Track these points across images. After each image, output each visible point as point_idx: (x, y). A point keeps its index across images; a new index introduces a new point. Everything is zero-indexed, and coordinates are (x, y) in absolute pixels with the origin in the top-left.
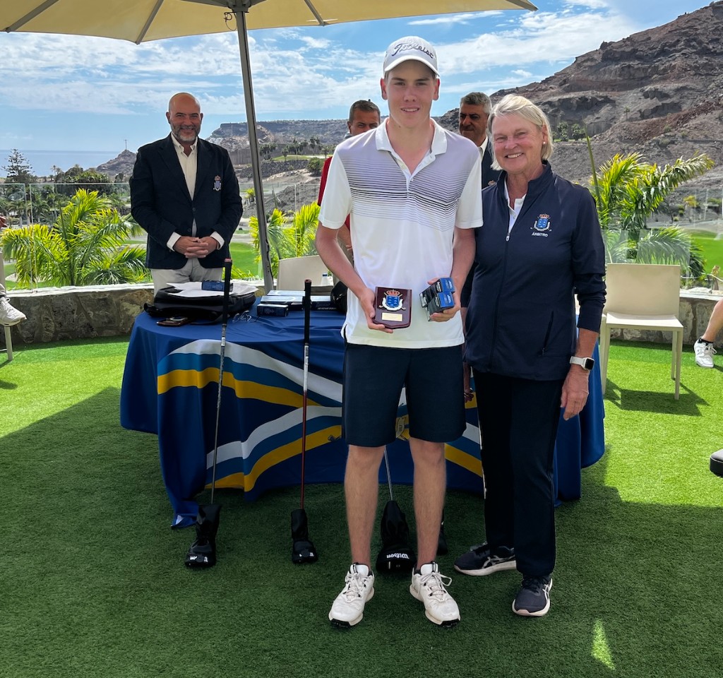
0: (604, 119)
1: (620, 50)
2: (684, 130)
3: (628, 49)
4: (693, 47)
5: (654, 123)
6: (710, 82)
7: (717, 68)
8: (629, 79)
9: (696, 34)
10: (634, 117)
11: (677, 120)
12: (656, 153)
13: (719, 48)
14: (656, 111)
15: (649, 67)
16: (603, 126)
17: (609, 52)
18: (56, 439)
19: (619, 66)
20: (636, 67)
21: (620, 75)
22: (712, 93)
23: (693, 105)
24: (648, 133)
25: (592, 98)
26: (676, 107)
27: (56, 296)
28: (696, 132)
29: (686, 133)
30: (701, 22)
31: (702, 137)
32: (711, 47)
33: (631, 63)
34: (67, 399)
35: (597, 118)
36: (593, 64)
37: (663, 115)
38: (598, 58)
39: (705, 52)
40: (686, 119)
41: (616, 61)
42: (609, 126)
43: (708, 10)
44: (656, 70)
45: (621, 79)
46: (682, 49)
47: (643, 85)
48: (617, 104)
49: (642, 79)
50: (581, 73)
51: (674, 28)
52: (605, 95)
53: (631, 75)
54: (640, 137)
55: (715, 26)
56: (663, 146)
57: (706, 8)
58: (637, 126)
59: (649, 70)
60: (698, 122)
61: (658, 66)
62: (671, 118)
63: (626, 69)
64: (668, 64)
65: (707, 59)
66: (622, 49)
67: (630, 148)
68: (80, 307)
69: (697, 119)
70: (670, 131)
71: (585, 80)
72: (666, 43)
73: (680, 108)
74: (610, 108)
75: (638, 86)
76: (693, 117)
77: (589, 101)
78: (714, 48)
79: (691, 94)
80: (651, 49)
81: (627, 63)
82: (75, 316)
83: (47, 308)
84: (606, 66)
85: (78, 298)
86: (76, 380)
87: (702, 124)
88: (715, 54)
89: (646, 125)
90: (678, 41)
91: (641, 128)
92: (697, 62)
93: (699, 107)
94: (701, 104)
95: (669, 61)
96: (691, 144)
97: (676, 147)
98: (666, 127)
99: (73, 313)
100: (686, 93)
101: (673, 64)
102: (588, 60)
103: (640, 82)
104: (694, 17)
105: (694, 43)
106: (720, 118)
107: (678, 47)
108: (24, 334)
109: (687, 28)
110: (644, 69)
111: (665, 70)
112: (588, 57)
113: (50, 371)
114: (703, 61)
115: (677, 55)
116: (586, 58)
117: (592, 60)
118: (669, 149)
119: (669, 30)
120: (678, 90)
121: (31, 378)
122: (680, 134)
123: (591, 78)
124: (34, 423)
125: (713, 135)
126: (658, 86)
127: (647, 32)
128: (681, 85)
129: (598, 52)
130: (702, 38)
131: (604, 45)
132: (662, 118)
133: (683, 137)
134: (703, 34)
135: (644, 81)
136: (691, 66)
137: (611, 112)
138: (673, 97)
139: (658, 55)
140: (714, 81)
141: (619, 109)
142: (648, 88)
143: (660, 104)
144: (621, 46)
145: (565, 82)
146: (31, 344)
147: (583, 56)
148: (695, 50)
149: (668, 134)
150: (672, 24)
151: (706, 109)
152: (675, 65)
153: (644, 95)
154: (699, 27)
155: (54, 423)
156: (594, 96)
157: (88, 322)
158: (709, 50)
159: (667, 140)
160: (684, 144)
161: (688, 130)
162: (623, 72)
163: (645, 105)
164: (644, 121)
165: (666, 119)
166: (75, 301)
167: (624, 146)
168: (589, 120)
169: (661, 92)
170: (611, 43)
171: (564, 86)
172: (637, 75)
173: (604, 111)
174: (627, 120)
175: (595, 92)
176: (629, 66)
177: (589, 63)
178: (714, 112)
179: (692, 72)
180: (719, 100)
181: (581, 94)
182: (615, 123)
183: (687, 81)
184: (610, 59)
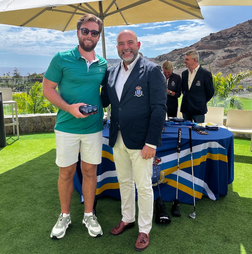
0: (210, 59)
1: (216, 36)
2: (238, 63)
3: (219, 36)
4: (242, 35)
5: (228, 61)
6: (248, 47)
7: (250, 42)
8: (220, 46)
9: (243, 31)
10: (221, 58)
11: (236, 60)
12: (228, 71)
13: (251, 35)
14: (228, 57)
15: (226, 42)
16: (210, 61)
17: (212, 37)
18: (36, 168)
19: (216, 41)
20: (222, 42)
21: (216, 44)
22: (248, 50)
23: (241, 55)
24: (226, 64)
25: (207, 52)
26: (235, 55)
27: (34, 117)
28: (242, 64)
29: (239, 64)
30: (245, 26)
31: (244, 66)
32: (248, 35)
33: (220, 40)
34: (39, 153)
35: (208, 59)
36: (207, 40)
37: (231, 58)
38: (209, 38)
39: (246, 37)
40: (239, 59)
41: (215, 39)
42: (212, 62)
43: (247, 22)
44: (229, 43)
45: (217, 46)
46: (238, 36)
47: (224, 48)
48: (215, 54)
49: (224, 46)
50: (203, 44)
51: (235, 28)
52: (211, 51)
53: (220, 45)
54: (223, 65)
55: (250, 28)
56: (231, 68)
57: (246, 22)
58: (222, 62)
59: (226, 43)
60: (243, 60)
61: (229, 41)
62: (234, 59)
63: (218, 42)
64: (233, 41)
65: (246, 39)
66: (217, 36)
67: (219, 69)
68: (42, 121)
69: (243, 59)
70: (233, 63)
71: (205, 46)
72: (232, 34)
73: (237, 55)
74: (212, 55)
75: (222, 48)
76: (241, 59)
77: (205, 53)
78: (249, 35)
79: (241, 51)
80: (227, 36)
81: (219, 40)
82: (40, 124)
83: (31, 121)
84: (212, 41)
85: (41, 118)
86: (41, 146)
87: (244, 61)
88: (249, 37)
89: (225, 61)
90: (237, 33)
91: (223, 62)
92: (243, 40)
93: (244, 55)
94: (244, 54)
95: (233, 40)
96: (240, 68)
97: (235, 69)
98: (232, 62)
99: (39, 123)
100: (239, 50)
101: (235, 40)
102: (205, 39)
103: (223, 47)
104: (242, 25)
105: (242, 34)
106: (251, 59)
107: (237, 35)
108: (23, 130)
109: (240, 28)
110: (225, 42)
111: (232, 43)
112: (206, 38)
113: (32, 143)
114: (245, 40)
115: (236, 37)
116: (205, 38)
117: (207, 39)
118: (233, 69)
119: (233, 29)
120: (236, 50)
121: (26, 145)
122: (237, 65)
123: (206, 45)
124: (28, 162)
125: (248, 65)
126: (229, 48)
127: (226, 30)
128: (237, 48)
129: (209, 37)
130: (245, 32)
131: (211, 34)
132: (231, 59)
133: (238, 65)
134: (245, 31)
135: (225, 46)
136: (241, 42)
137: (213, 57)
138: (234, 52)
139: (230, 38)
140: (249, 46)
141: (216, 56)
142: (226, 49)
143: (230, 54)
144: (217, 35)
145: (197, 46)
146: (25, 133)
147: (203, 38)
148: (242, 36)
149: (233, 64)
150: (234, 27)
151: (246, 56)
152: (235, 41)
153: (224, 51)
154: (244, 28)
155: (35, 162)
156: (207, 51)
157: (44, 126)
158: (247, 36)
159: (232, 66)
160: (238, 68)
161: (240, 63)
162: (217, 43)
163: (225, 54)
164: (225, 60)
165: (232, 59)
166: (40, 119)
167: (217, 68)
168: (205, 59)
169: (230, 50)
170: (213, 33)
171: (197, 48)
172: (222, 44)
173: (211, 57)
174: (218, 60)
175: (208, 50)
176: (220, 41)
177: (206, 40)
178: (249, 57)
179: (241, 44)
180: (251, 53)
181: (203, 51)
182: (214, 60)
183: (239, 47)
184: (213, 39)
